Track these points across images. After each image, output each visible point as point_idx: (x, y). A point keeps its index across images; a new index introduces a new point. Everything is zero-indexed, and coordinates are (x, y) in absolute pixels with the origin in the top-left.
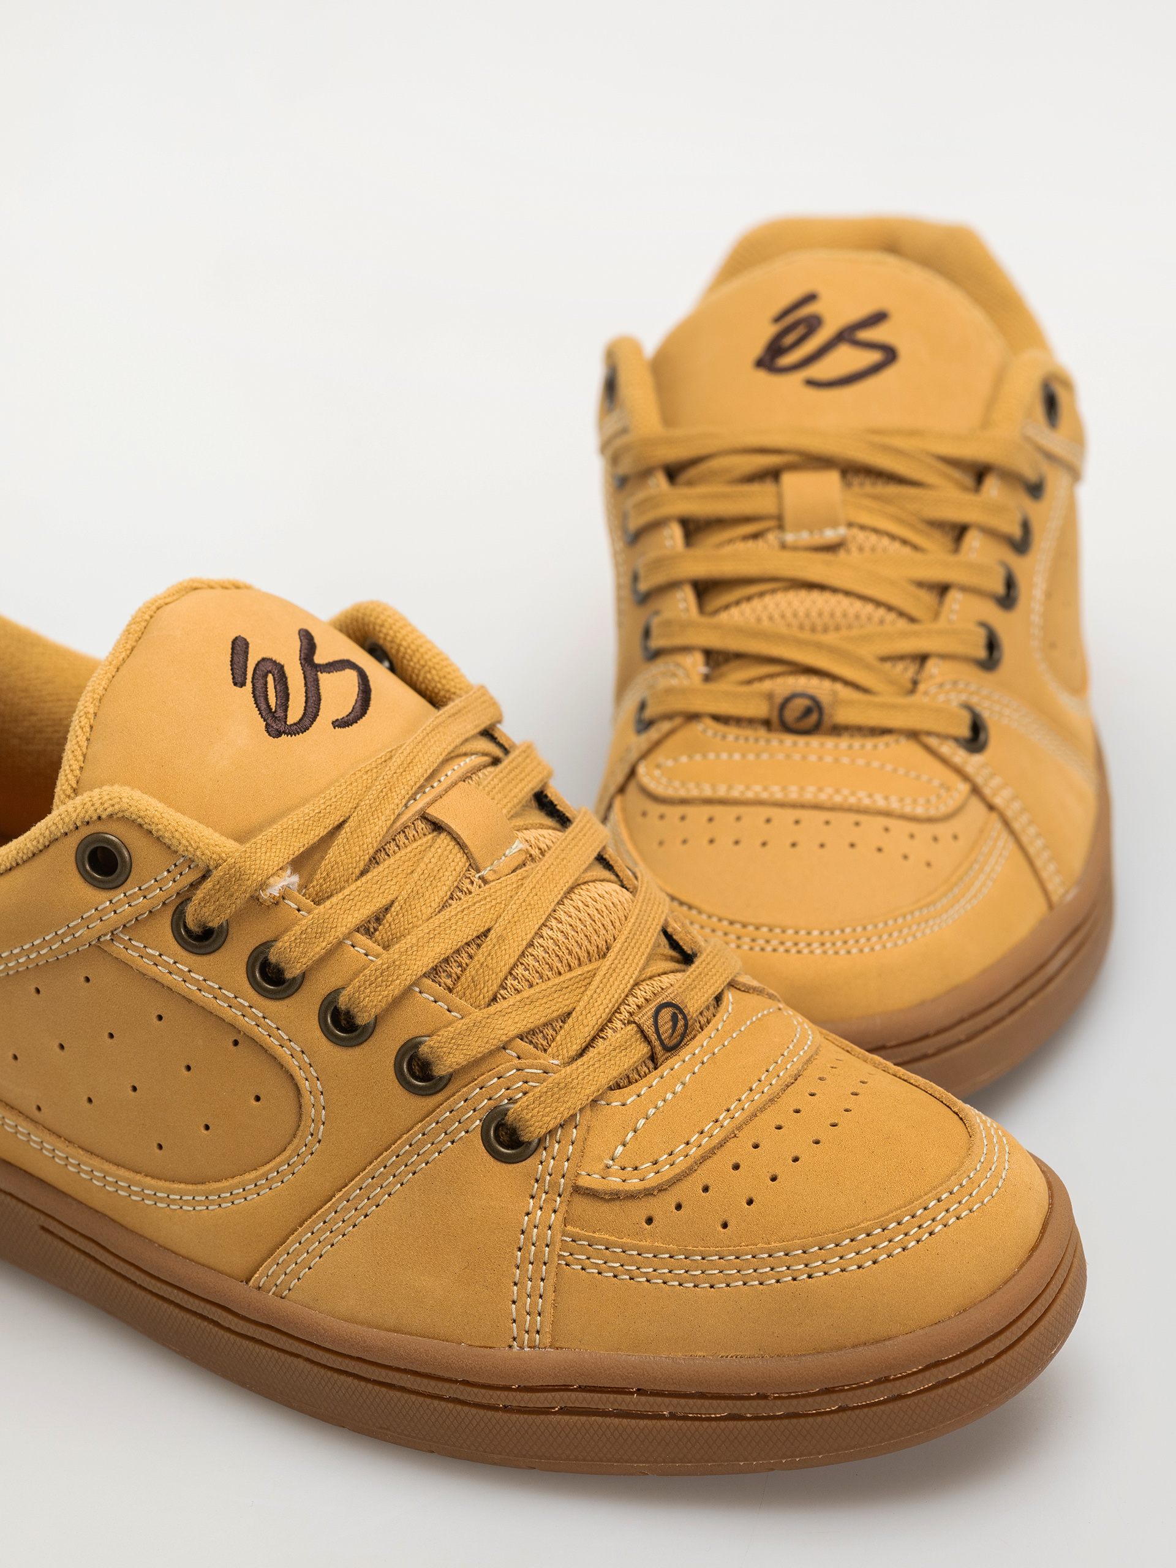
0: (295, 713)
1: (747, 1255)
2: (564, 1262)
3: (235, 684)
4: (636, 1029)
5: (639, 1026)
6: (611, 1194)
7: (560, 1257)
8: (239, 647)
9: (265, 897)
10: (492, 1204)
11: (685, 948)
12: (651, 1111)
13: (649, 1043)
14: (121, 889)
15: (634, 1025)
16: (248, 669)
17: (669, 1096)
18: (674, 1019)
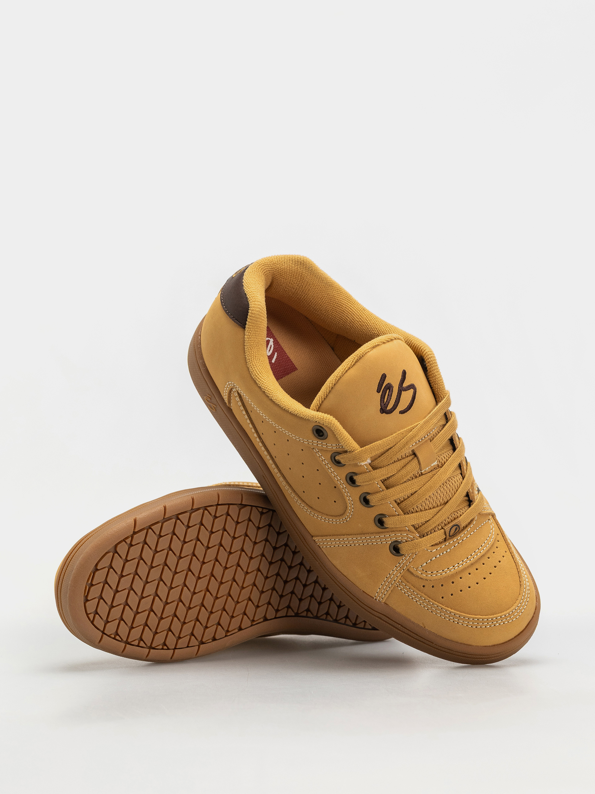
0: (389, 407)
1: (444, 610)
2: (396, 585)
3: (377, 392)
4: (444, 531)
5: (445, 531)
6: (417, 576)
7: (396, 584)
8: (384, 377)
9: (359, 465)
10: (385, 563)
11: (470, 498)
12: (438, 556)
13: (446, 535)
14: (322, 441)
15: (444, 530)
16: (383, 387)
17: (445, 552)
18: (456, 529)
